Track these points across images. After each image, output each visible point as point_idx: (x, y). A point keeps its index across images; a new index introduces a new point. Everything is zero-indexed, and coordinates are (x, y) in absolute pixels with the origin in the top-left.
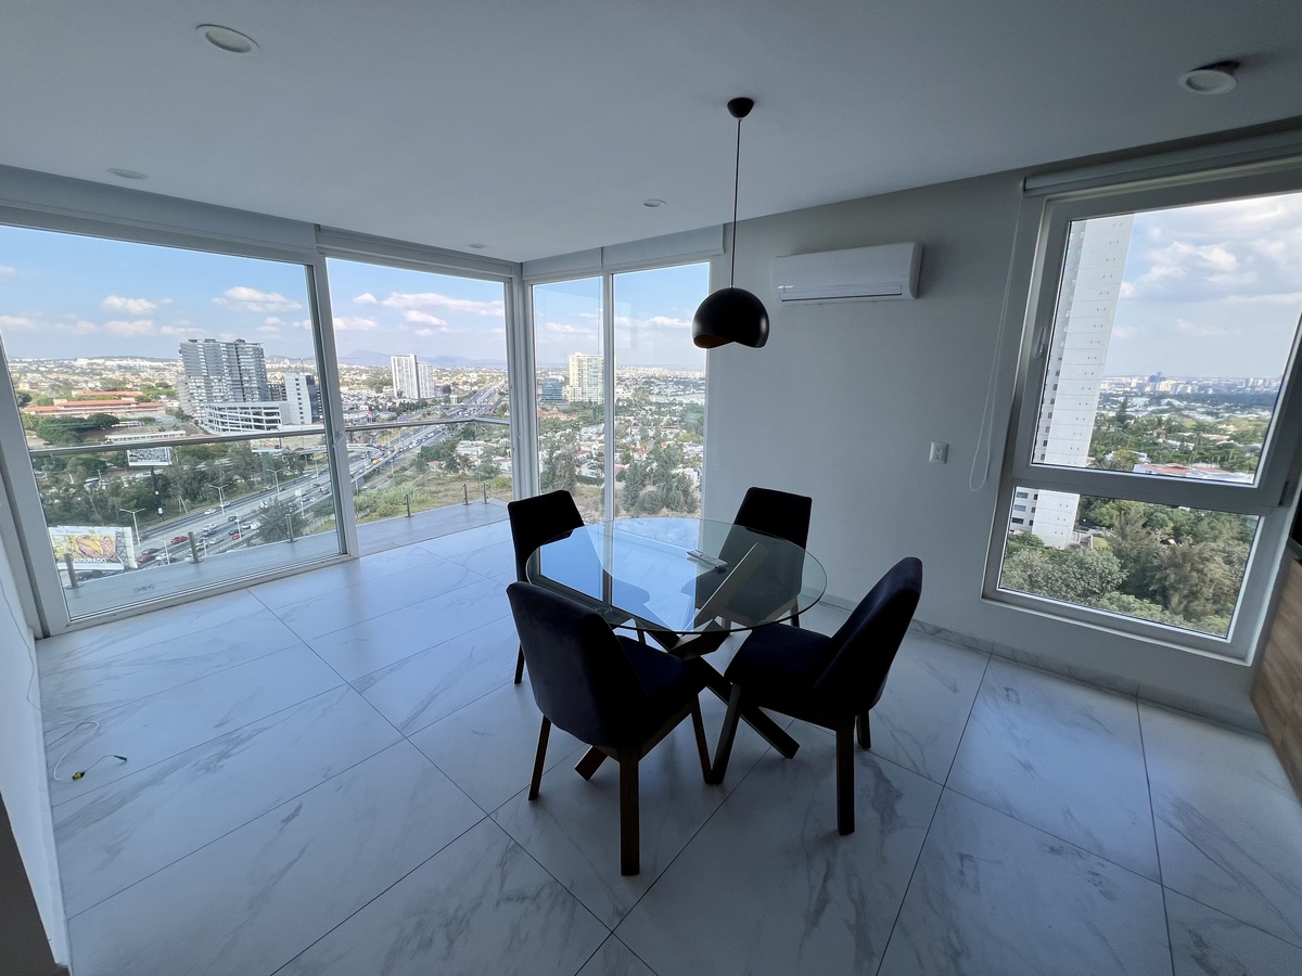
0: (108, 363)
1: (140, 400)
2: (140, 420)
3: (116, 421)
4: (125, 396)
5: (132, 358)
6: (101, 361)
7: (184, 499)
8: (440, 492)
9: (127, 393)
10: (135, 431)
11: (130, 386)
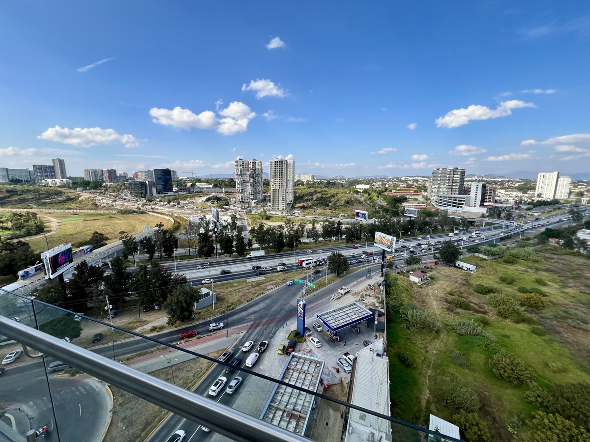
0: (410, 178)
1: (415, 191)
2: (413, 199)
3: (406, 199)
4: (411, 190)
5: (417, 176)
6: (408, 178)
7: (418, 231)
8: (553, 259)
9: (412, 189)
10: (411, 203)
11: (413, 187)
